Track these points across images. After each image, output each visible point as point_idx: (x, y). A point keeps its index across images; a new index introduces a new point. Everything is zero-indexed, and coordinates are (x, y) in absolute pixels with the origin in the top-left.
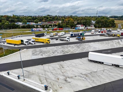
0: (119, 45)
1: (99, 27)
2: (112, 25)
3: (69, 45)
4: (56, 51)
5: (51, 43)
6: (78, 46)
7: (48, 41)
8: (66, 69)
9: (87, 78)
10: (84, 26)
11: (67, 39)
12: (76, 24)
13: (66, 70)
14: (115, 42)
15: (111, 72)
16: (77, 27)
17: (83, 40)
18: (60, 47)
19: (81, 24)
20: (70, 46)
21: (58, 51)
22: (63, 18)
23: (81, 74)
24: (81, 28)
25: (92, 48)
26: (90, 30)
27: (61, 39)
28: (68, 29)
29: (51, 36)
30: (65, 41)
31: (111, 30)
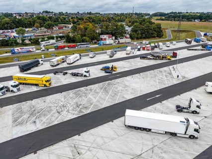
0: (171, 80)
1: (138, 39)
4: (63, 106)
5: (54, 85)
6: (105, 89)
8: (85, 156)
10: (114, 38)
14: (165, 71)
15: (165, 152)
16: (102, 39)
18: (71, 93)
20: (91, 90)
22: (76, 20)
24: (108, 42)
25: (130, 91)
26: (123, 47)
28: (86, 45)
29: (53, 66)
30: (81, 76)
31: (156, 44)
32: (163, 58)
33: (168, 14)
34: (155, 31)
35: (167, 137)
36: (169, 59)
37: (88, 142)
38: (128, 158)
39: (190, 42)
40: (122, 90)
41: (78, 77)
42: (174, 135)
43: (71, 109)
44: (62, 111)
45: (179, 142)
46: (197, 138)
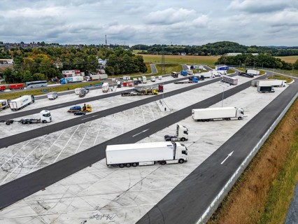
0: (158, 114)
1: (116, 74)
2: (140, 68)
3: (51, 135)
4: (13, 162)
6: (77, 132)
8: (56, 209)
9: (111, 214)
10: (83, 74)
11: (43, 118)
12: (61, 70)
13: (57, 213)
14: (152, 106)
15: (155, 181)
17: (87, 114)
18: (24, 145)
19: (73, 69)
20: (55, 137)
21: (21, 159)
22: (19, 52)
23: (97, 208)
24: (75, 78)
25: (111, 130)
26: (98, 84)
27: (25, 118)
28: (40, 85)
30: (37, 123)
31: (140, 79)
32: (149, 92)
33: (150, 47)
34: (136, 64)
35: (156, 167)
36: (155, 94)
37: (58, 194)
38: (113, 196)
39: (176, 76)
40: (100, 131)
41: (32, 125)
42: (163, 163)
43: (26, 163)
44: (11, 168)
45: (168, 169)
46: (186, 161)
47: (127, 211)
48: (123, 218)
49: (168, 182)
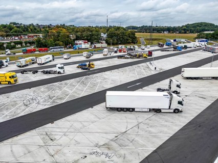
0: (149, 72)
1: (113, 44)
2: (132, 40)
3: (63, 82)
4: (32, 99)
6: (83, 82)
7: (10, 77)
8: (60, 142)
10: (89, 43)
11: (59, 70)
12: (74, 40)
13: (61, 145)
14: (143, 66)
15: (151, 127)
16: (77, 44)
17: (91, 69)
18: (42, 88)
19: (83, 40)
20: (66, 84)
21: (39, 98)
22: (47, 29)
23: (97, 146)
24: (84, 46)
25: (110, 82)
26: (100, 50)
27: (46, 70)
28: (59, 49)
29: (20, 66)
30: (54, 73)
31: (132, 47)
32: (140, 56)
33: (140, 27)
34: (129, 37)
35: (151, 114)
36: (145, 57)
37: (64, 128)
38: (112, 136)
39: (162, 46)
40: (101, 82)
41: (50, 75)
42: (158, 111)
43: (42, 100)
45: (164, 117)
46: (181, 111)
47: (126, 152)
48: (121, 159)
49: (165, 129)
